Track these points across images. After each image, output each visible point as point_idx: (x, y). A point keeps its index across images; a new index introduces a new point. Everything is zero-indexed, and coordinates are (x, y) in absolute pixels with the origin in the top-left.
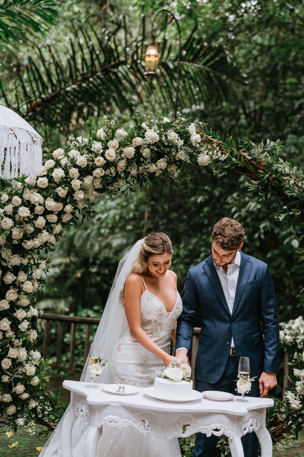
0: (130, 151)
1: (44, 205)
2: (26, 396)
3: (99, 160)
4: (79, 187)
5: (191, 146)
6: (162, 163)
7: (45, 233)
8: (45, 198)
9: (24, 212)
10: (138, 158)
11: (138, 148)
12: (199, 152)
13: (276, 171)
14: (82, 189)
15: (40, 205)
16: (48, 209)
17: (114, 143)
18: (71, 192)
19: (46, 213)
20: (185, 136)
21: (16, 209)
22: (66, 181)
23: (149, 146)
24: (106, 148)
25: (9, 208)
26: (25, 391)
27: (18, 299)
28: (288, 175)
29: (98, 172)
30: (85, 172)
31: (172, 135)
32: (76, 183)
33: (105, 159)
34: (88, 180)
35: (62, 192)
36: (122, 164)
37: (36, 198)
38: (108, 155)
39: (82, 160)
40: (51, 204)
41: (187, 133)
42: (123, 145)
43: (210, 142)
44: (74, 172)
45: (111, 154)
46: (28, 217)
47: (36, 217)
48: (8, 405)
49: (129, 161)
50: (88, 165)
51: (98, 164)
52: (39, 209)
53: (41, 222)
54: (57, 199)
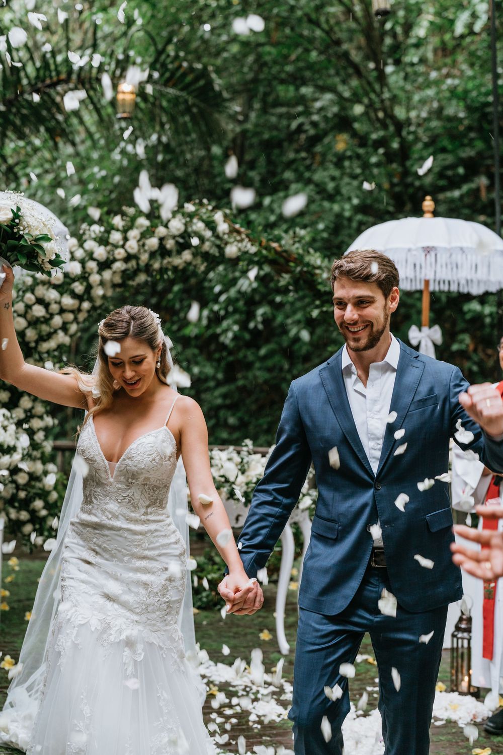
0: (153, 242)
1: (59, 303)
2: (44, 513)
3: (120, 253)
4: (98, 282)
5: (218, 237)
6: (187, 255)
7: (61, 334)
8: (62, 294)
9: (39, 311)
10: (162, 251)
11: (161, 239)
12: (226, 243)
13: (308, 264)
14: (102, 283)
15: (56, 302)
16: (65, 307)
17: (134, 234)
18: (89, 288)
19: (62, 311)
20: (211, 225)
21: (28, 307)
22: (84, 277)
23: (174, 237)
24: (126, 239)
25: (20, 307)
26: (44, 508)
27: (33, 408)
28: (319, 268)
29: (118, 266)
30: (104, 265)
31: (199, 226)
32: (95, 278)
33: (126, 251)
34: (107, 275)
35: (79, 288)
36: (144, 257)
37: (53, 295)
38: (130, 247)
39: (100, 252)
40: (68, 301)
41: (213, 222)
42: (145, 235)
43: (239, 232)
44: (92, 265)
45: (132, 245)
46: (44, 317)
47: (52, 316)
48: (23, 523)
49: (152, 255)
50: (108, 258)
51: (118, 257)
52: (54, 307)
53: (57, 321)
54: (74, 295)
